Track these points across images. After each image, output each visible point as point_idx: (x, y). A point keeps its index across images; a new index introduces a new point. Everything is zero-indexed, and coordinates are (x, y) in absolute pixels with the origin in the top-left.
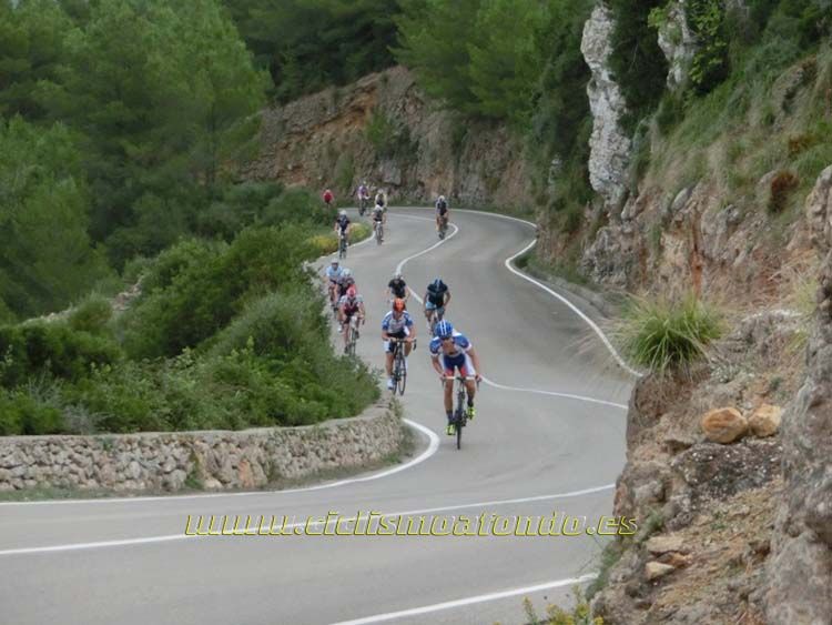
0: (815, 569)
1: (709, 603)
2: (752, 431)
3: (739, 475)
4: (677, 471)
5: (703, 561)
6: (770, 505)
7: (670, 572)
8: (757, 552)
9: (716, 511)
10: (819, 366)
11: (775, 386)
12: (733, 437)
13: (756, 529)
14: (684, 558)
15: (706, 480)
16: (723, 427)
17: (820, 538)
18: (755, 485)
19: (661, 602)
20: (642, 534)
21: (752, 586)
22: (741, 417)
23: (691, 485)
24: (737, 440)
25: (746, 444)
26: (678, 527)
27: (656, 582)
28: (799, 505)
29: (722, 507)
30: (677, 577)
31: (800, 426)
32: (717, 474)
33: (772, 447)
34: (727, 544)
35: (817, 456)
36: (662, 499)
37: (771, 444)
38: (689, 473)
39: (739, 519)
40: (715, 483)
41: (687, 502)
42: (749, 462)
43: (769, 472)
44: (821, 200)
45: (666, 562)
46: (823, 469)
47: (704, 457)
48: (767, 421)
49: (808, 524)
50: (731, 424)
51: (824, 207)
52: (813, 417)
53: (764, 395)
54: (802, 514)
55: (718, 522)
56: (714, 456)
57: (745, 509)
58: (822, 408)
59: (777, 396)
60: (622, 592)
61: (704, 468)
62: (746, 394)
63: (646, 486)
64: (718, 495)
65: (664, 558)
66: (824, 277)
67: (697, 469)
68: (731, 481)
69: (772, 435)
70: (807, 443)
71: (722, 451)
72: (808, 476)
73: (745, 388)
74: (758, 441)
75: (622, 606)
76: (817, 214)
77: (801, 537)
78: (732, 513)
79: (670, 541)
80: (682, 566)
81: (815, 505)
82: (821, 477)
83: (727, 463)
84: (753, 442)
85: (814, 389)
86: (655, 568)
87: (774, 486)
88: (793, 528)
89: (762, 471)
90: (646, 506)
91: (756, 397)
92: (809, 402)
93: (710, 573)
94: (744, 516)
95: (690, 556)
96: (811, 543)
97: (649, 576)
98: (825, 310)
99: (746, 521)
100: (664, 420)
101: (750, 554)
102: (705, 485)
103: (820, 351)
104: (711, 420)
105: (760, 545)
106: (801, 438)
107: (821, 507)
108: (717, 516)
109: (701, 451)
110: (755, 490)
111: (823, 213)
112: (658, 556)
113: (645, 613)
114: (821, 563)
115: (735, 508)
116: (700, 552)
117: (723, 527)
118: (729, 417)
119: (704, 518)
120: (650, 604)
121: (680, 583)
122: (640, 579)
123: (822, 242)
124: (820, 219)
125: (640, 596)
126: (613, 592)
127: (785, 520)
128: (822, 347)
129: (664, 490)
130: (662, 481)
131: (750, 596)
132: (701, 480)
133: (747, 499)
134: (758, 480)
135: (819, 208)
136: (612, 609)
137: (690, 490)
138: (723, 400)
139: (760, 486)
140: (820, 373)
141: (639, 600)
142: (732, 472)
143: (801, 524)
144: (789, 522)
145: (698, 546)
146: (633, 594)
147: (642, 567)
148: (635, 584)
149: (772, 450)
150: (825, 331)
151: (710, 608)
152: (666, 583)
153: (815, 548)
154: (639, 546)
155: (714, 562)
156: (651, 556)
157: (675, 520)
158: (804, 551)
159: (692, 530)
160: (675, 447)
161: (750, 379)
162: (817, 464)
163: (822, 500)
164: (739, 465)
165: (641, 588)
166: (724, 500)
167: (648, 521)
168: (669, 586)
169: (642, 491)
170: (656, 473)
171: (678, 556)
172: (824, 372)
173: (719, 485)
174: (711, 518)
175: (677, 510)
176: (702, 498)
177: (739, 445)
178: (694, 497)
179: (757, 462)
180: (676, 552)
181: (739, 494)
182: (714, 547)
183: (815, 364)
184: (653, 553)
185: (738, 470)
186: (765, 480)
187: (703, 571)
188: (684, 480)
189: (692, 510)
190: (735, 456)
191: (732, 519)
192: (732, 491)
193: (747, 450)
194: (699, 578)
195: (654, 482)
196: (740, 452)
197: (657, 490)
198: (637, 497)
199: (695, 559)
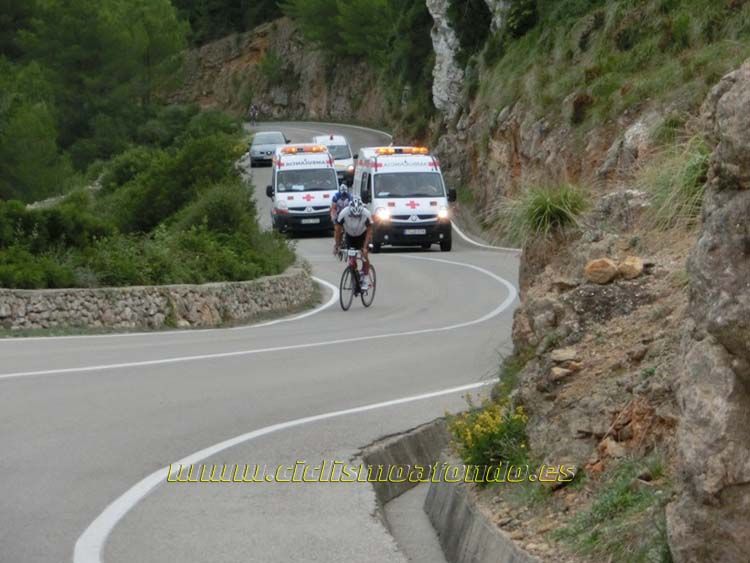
0: (716, 363)
1: (604, 394)
2: (620, 275)
3: (614, 305)
4: (569, 303)
5: (591, 367)
6: (637, 327)
7: (568, 375)
8: (633, 359)
9: (598, 332)
10: (714, 223)
11: (634, 243)
12: (608, 278)
13: (629, 344)
14: (578, 364)
15: (589, 310)
16: (601, 272)
17: (719, 341)
18: (625, 313)
19: (565, 395)
20: (541, 348)
21: (635, 382)
22: (613, 264)
23: (579, 313)
24: (611, 281)
25: (617, 284)
26: (572, 343)
27: (558, 381)
28: (702, 319)
29: (603, 329)
30: (574, 378)
31: (701, 264)
32: (597, 305)
33: (636, 286)
34: (608, 354)
35: (714, 285)
36: (554, 324)
37: (635, 284)
38: (577, 305)
39: (615, 336)
40: (596, 312)
41: (576, 325)
42: (620, 297)
43: (635, 304)
44: (712, 108)
45: (566, 367)
46: (719, 293)
47: (588, 294)
48: (632, 267)
49: (710, 332)
50: (606, 270)
51: (714, 113)
52: (711, 258)
53: (626, 250)
54: (704, 325)
55: (600, 339)
56: (595, 293)
57: (619, 330)
58: (717, 251)
59: (636, 250)
60: (534, 389)
61: (588, 301)
62: (613, 249)
63: (543, 315)
64: (599, 321)
65: (563, 365)
66: (715, 162)
67: (583, 301)
68: (607, 310)
69: (635, 278)
70: (708, 276)
71: (601, 289)
72: (708, 299)
73: (613, 245)
74: (626, 282)
75: (535, 398)
76: (709, 118)
77: (704, 341)
78: (611, 332)
79: (566, 353)
80: (577, 370)
81: (715, 319)
82: (718, 298)
83: (605, 297)
84: (622, 282)
85: (711, 238)
86: (558, 371)
87: (639, 314)
88: (698, 334)
89: (630, 304)
90: (543, 329)
91: (620, 251)
92: (708, 248)
93: (597, 375)
94: (618, 335)
95: (582, 363)
96: (713, 344)
97: (553, 378)
98: (716, 184)
99: (621, 338)
100: (548, 269)
101: (628, 360)
102: (589, 313)
103: (714, 213)
104: (592, 267)
105: (635, 355)
106: (703, 272)
107: (719, 320)
108: (599, 335)
109: (585, 290)
110: (625, 317)
111: (713, 118)
112: (559, 363)
113: (552, 404)
114: (719, 358)
115: (612, 329)
116: (589, 360)
117: (604, 343)
118: (605, 265)
119: (589, 337)
120: (555, 397)
121: (576, 382)
122: (547, 379)
123: (712, 137)
124: (710, 122)
125: (548, 392)
126: (527, 389)
127: (692, 329)
128: (715, 209)
129: (556, 317)
130: (554, 311)
131: (634, 389)
132: (586, 310)
133: (619, 323)
134: (627, 310)
135: (709, 114)
136: (528, 401)
137: (578, 317)
138: (596, 254)
139: (628, 313)
140: (714, 227)
141: (547, 394)
142: (608, 304)
143: (705, 331)
144: (695, 330)
145: (587, 356)
146: (542, 390)
147: (549, 370)
148: (544, 383)
149: (636, 288)
150: (716, 199)
151: (605, 398)
152: (566, 382)
153: (715, 348)
154: (540, 358)
155: (598, 367)
156: (554, 364)
157: (568, 338)
158: (708, 351)
159: (581, 345)
160: (563, 287)
161: (615, 239)
162: (714, 290)
163: (719, 314)
164: (613, 299)
165: (548, 386)
166: (604, 323)
167: (545, 339)
168: (568, 384)
169: (540, 318)
170: (549, 306)
171: (573, 363)
172: (717, 227)
173: (600, 313)
174: (595, 336)
175: (569, 331)
176: (587, 322)
177: (612, 285)
178: (582, 322)
179: (626, 297)
180: (572, 360)
181: (614, 319)
182: (599, 356)
183: (710, 221)
184: (555, 361)
185: (612, 303)
186: (632, 310)
187: (592, 373)
188: (574, 309)
189: (580, 331)
190: (610, 292)
191: (610, 337)
192: (608, 317)
193: (618, 289)
194: (589, 378)
195: (548, 312)
196: (614, 290)
197: (551, 318)
198: (536, 323)
199: (585, 365)
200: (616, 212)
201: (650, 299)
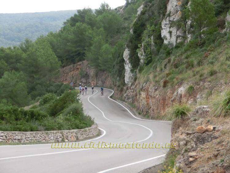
1: (208, 167)
2: (207, 131)
3: (205, 140)
4: (192, 139)
5: (201, 158)
6: (213, 146)
7: (194, 160)
8: (214, 156)
9: (201, 147)
11: (209, 121)
12: (203, 132)
13: (211, 151)
14: (197, 157)
15: (198, 141)
16: (201, 130)
18: (209, 142)
19: (194, 166)
20: (183, 152)
21: (218, 163)
22: (205, 128)
23: (195, 142)
24: (204, 133)
25: (206, 133)
26: (193, 151)
27: (191, 162)
30: (196, 161)
32: (201, 139)
33: (211, 134)
34: (205, 154)
36: (186, 145)
37: (211, 133)
38: (195, 139)
39: (207, 149)
40: (200, 142)
41: (195, 145)
42: (207, 137)
43: (211, 139)
45: (193, 158)
47: (197, 136)
48: (210, 128)
50: (202, 129)
53: (206, 123)
55: (202, 150)
56: (200, 136)
57: (208, 147)
59: (210, 123)
60: (184, 164)
61: (198, 138)
62: (203, 123)
63: (183, 142)
64: (201, 144)
65: (192, 157)
67: (196, 138)
68: (204, 141)
69: (211, 131)
71: (201, 135)
74: (208, 133)
75: (185, 167)
78: (205, 148)
79: (193, 154)
80: (196, 159)
83: (203, 137)
84: (207, 133)
86: (191, 159)
87: (213, 142)
89: (210, 139)
90: (183, 146)
91: (205, 124)
93: (203, 160)
94: (208, 148)
95: (198, 157)
97: (190, 161)
99: (208, 149)
100: (181, 128)
102: (198, 142)
104: (199, 128)
108: (202, 148)
109: (197, 135)
110: (209, 143)
112: (191, 157)
113: (190, 169)
115: (205, 147)
117: (203, 151)
119: (199, 149)
120: (191, 167)
121: (196, 162)
125: (188, 165)
126: (182, 164)
129: (186, 143)
130: (186, 141)
131: (218, 165)
132: (197, 141)
133: (207, 145)
134: (209, 141)
136: (182, 168)
137: (195, 143)
138: (198, 125)
139: (210, 142)
141: (188, 166)
142: (204, 139)
145: (199, 154)
146: (186, 165)
147: (188, 159)
148: (186, 162)
149: (211, 135)
151: (209, 168)
152: (193, 163)
155: (203, 158)
156: (189, 157)
157: (192, 149)
159: (197, 151)
160: (188, 134)
161: (203, 120)
164: (205, 138)
165: (188, 163)
166: (203, 145)
167: (184, 149)
168: (194, 163)
169: (182, 143)
170: (184, 139)
171: (195, 157)
173: (201, 142)
174: (200, 149)
175: (192, 147)
176: (198, 144)
177: (204, 134)
178: (196, 144)
179: (209, 137)
180: (195, 156)
181: (206, 144)
182: (202, 155)
184: (190, 156)
185: (205, 139)
186: (211, 141)
187: (201, 160)
188: (194, 141)
189: (196, 147)
190: (204, 136)
191: (205, 149)
192: (204, 143)
193: (206, 135)
194: (200, 161)
195: (184, 141)
196: (205, 135)
197: (185, 143)
198: (181, 144)
199: (199, 157)
200: (200, 112)
201: (216, 138)
